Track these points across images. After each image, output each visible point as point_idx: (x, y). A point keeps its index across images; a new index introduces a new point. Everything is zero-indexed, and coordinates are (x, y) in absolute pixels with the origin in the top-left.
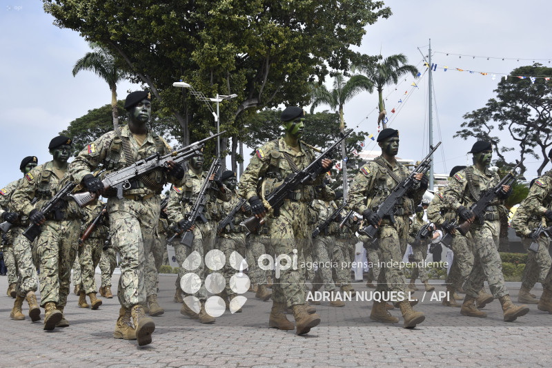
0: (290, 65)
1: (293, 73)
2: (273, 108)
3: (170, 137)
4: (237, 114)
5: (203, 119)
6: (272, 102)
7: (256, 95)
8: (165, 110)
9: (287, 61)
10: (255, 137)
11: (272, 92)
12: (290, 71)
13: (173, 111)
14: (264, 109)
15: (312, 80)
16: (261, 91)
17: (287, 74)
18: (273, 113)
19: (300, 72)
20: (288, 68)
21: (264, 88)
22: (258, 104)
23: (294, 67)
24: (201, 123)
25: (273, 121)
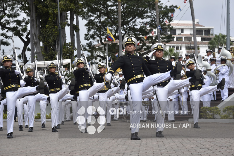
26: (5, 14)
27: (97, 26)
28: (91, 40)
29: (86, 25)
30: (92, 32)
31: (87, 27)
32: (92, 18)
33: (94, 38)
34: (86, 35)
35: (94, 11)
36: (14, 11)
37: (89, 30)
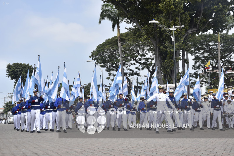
0: (216, 6)
1: (218, 11)
2: (205, 33)
3: (147, 52)
4: (185, 37)
5: (166, 40)
6: (205, 29)
7: (195, 26)
8: (145, 37)
9: (213, 5)
10: (195, 50)
11: (204, 23)
12: (216, 11)
13: (149, 37)
14: (200, 34)
15: (229, 14)
16: (198, 23)
17: (214, 12)
18: (206, 35)
19: (221, 10)
20: (215, 9)
21: (200, 21)
22: (196, 31)
23: (218, 8)
24: (165, 43)
25: (205, 40)
26: (139, 54)
27: (202, 60)
28: (197, 70)
29: (193, 59)
30: (198, 64)
31: (194, 61)
32: (198, 54)
33: (199, 69)
34: (193, 66)
35: (199, 49)
36: (144, 52)
37: (196, 63)
